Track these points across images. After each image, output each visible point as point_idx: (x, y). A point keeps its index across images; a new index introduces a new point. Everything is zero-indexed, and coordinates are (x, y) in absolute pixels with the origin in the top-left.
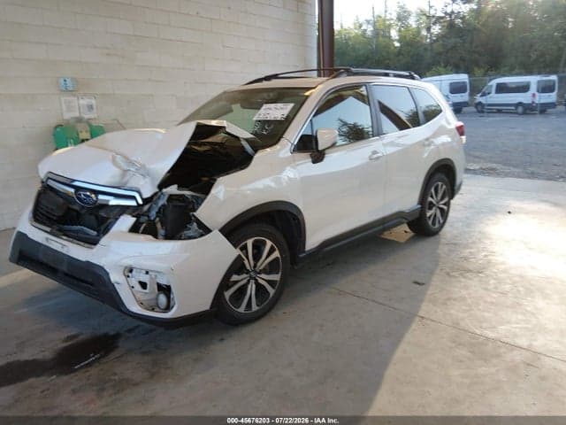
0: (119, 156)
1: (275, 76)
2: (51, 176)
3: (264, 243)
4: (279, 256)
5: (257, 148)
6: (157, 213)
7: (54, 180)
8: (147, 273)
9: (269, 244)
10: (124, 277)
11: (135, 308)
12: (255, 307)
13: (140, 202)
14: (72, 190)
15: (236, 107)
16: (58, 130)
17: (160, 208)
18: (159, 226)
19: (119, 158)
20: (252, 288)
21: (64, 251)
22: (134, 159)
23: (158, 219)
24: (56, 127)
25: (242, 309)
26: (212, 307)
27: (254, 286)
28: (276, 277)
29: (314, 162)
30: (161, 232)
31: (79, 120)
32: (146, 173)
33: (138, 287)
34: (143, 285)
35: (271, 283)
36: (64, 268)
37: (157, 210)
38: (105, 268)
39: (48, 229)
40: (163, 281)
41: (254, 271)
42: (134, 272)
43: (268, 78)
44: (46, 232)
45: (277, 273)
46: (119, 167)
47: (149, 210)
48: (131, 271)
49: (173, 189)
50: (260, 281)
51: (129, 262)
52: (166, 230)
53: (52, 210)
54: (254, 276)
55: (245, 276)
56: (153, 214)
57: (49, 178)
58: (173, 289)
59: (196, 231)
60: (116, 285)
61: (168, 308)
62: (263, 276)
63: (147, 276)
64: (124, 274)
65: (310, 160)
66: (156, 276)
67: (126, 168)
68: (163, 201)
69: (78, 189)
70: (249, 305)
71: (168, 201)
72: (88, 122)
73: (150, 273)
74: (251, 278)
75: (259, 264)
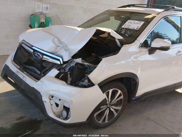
0: (56, 38)
1: (133, 5)
2: (24, 42)
3: (117, 92)
4: (123, 98)
5: (123, 43)
6: (69, 69)
7: (25, 44)
8: (60, 100)
9: (120, 92)
10: (49, 99)
11: (51, 115)
12: (106, 121)
13: (62, 63)
14: (32, 51)
15: (112, 18)
16: (32, 16)
17: (71, 67)
18: (69, 76)
19: (56, 40)
20: (107, 112)
21: (24, 79)
22: (63, 41)
23: (69, 72)
24: (31, 15)
25: (100, 122)
26: (87, 120)
27: (108, 111)
28: (119, 108)
29: (150, 54)
30: (70, 79)
31: (41, 13)
32: (67, 50)
33: (54, 105)
34: (57, 105)
35: (116, 110)
36: (23, 87)
37: (69, 68)
38: (41, 93)
39: (19, 67)
40: (67, 106)
41: (110, 104)
42: (54, 98)
43: (129, 6)
44: (18, 68)
45: (120, 106)
46: (55, 44)
47: (65, 67)
48: (52, 97)
49: (79, 60)
50: (112, 109)
51: (52, 93)
52: (72, 79)
53: (22, 58)
54: (109, 106)
55: (105, 106)
56: (67, 69)
57: (23, 43)
58: (71, 110)
59: (86, 83)
60: (44, 102)
61: (67, 118)
62: (113, 107)
63: (60, 101)
64: (49, 98)
65: (148, 52)
66: (64, 102)
67: (58, 44)
68: (73, 65)
69: (35, 50)
70: (104, 120)
71: (75, 65)
72: (45, 15)
73: (61, 100)
74: (108, 107)
75: (113, 101)
